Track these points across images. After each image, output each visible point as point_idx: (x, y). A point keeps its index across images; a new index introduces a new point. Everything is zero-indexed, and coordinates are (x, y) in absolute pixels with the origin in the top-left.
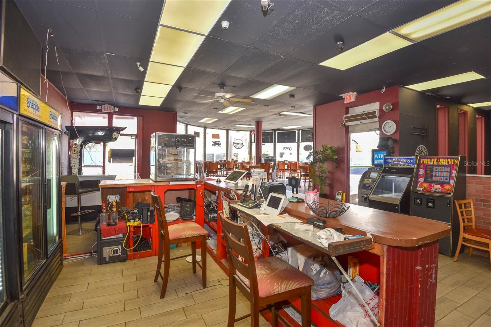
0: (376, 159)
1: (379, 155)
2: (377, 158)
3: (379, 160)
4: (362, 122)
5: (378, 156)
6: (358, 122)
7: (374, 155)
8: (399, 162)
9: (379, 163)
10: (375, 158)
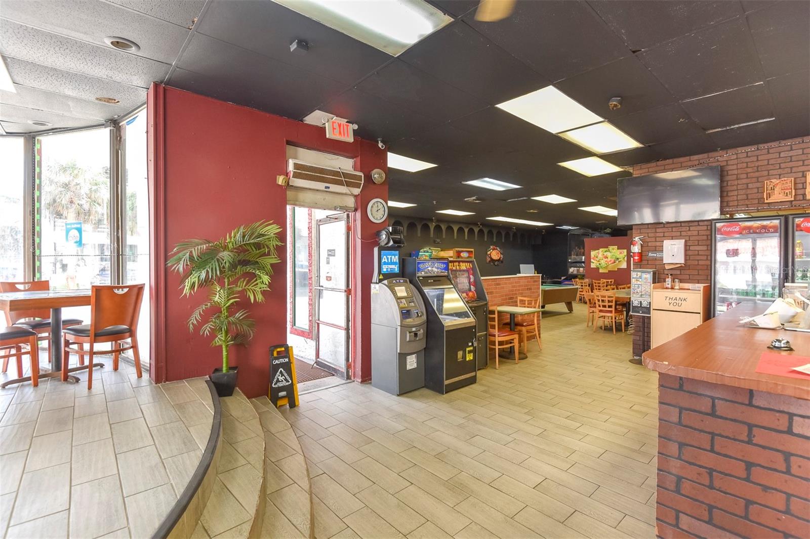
0: (385, 263)
1: (389, 257)
2: (387, 261)
3: (389, 266)
4: (329, 188)
5: (388, 259)
6: (321, 186)
7: (382, 256)
8: (433, 267)
9: (389, 270)
10: (383, 261)
